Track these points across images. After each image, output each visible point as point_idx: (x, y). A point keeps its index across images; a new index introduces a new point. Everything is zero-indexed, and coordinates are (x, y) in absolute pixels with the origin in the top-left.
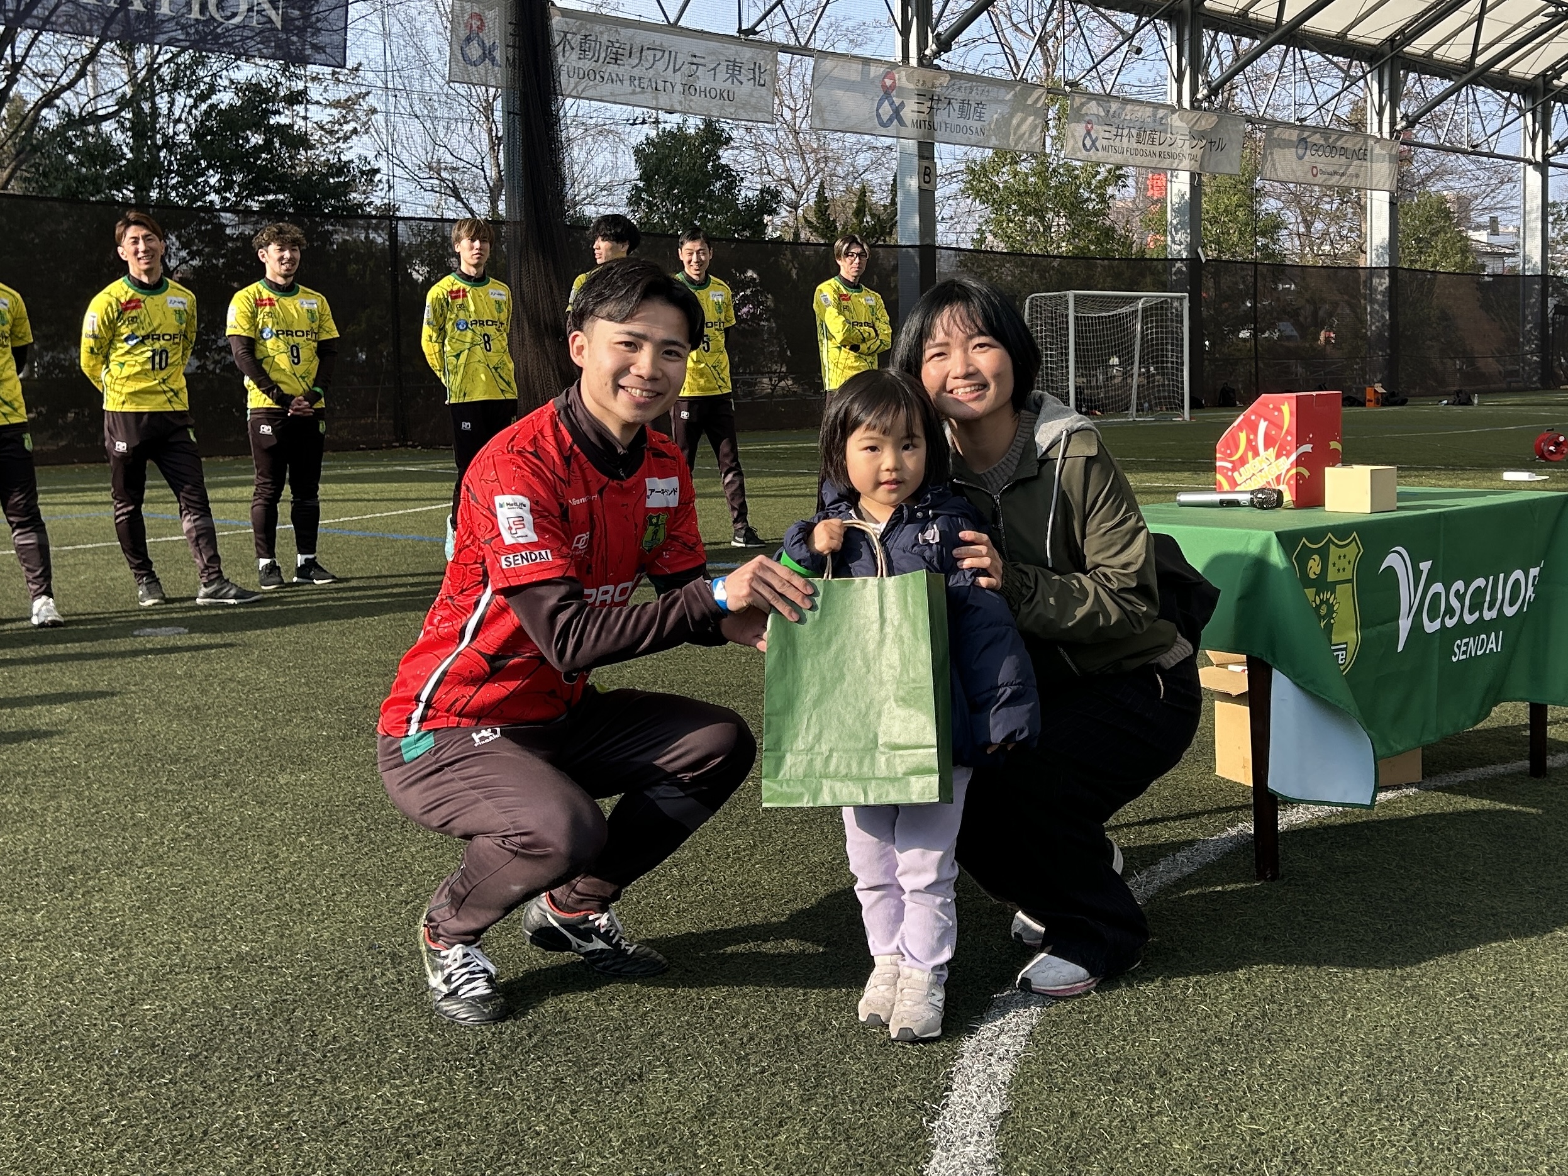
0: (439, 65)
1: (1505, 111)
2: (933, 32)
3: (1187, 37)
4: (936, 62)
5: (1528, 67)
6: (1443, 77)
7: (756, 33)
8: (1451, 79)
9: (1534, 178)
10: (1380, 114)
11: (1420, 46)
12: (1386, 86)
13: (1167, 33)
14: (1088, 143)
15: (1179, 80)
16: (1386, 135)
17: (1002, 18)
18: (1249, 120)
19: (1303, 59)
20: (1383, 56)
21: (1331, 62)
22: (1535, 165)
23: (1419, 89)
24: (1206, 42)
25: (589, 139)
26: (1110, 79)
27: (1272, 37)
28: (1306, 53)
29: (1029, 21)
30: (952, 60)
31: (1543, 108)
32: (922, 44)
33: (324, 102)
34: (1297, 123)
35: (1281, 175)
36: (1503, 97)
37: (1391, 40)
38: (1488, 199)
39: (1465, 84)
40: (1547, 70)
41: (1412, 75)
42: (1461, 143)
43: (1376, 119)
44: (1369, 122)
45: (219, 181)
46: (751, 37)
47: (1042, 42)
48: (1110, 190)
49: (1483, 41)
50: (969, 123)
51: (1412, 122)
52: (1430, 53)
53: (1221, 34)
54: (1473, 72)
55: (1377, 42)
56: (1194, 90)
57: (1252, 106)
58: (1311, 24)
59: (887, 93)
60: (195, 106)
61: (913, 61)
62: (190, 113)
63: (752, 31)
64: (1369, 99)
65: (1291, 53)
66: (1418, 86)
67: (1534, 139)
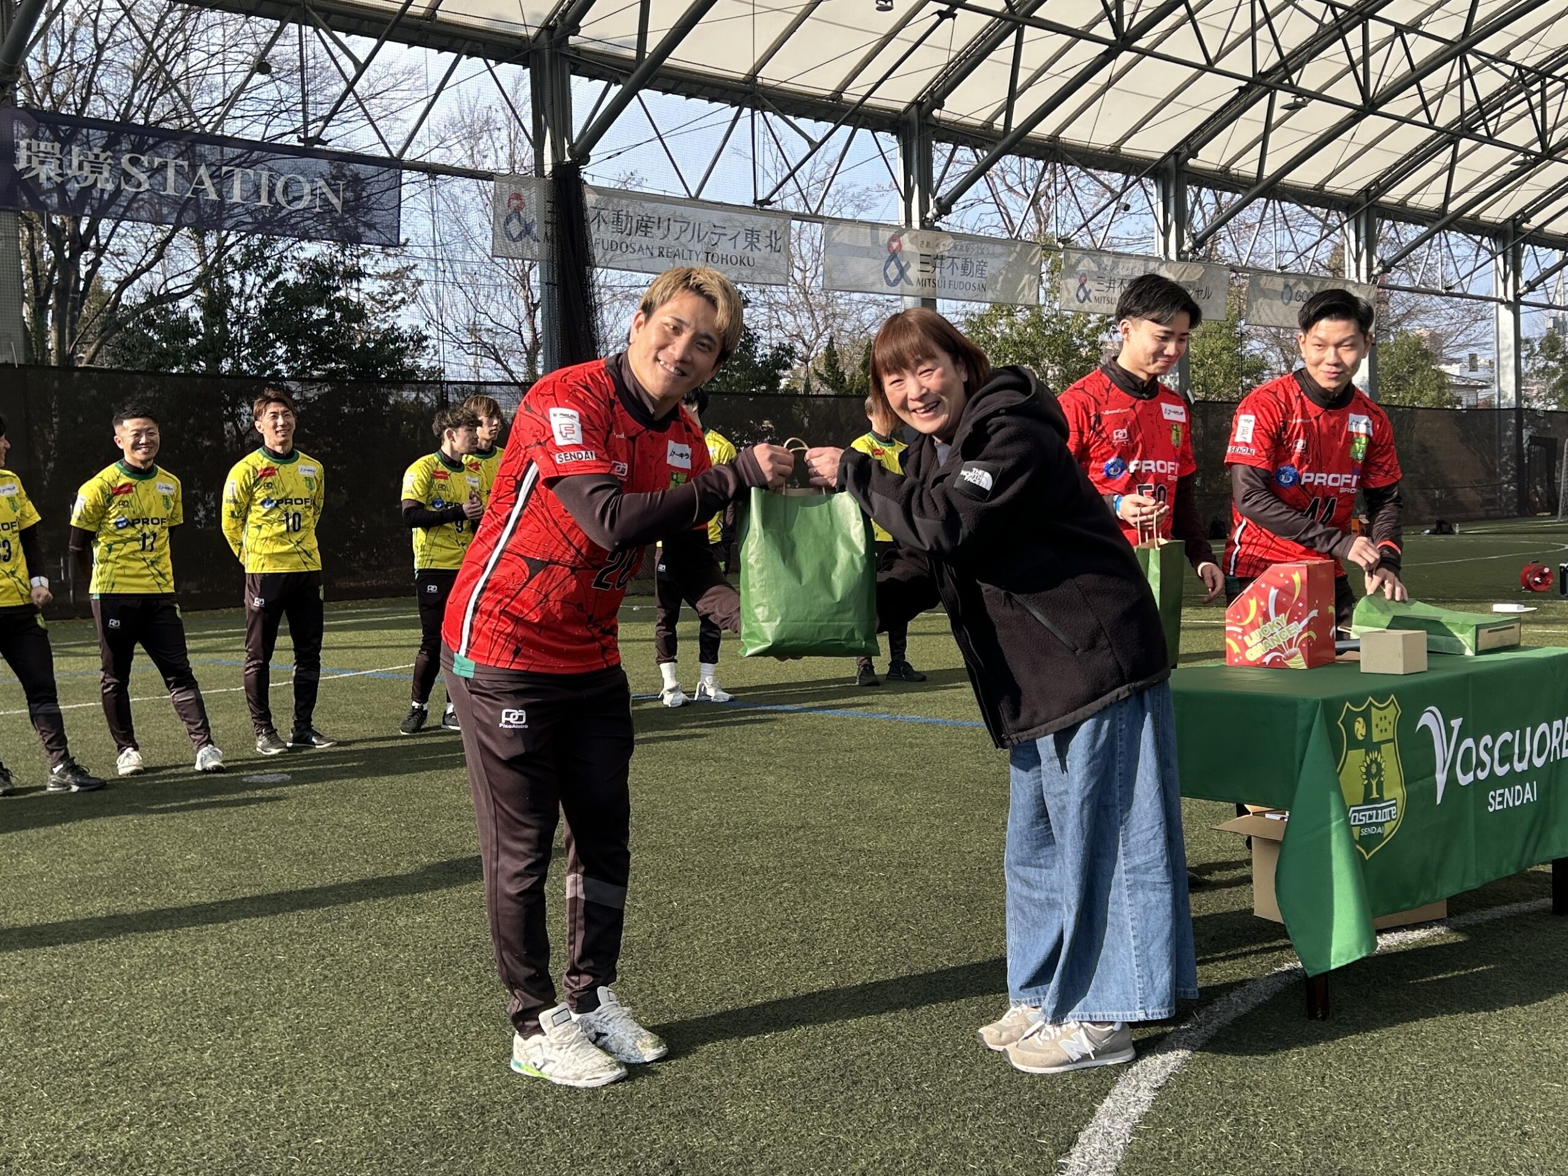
0: (480, 240)
1: (1477, 255)
2: (933, 197)
3: (1172, 194)
4: (937, 224)
5: (1498, 212)
6: (1416, 223)
7: (770, 203)
8: (1423, 225)
9: (1506, 316)
10: (1357, 260)
11: (1394, 195)
12: (1362, 234)
13: (1153, 190)
14: (1082, 295)
15: (1166, 233)
16: (1364, 280)
17: (996, 179)
18: (1233, 269)
19: (1283, 212)
20: (1358, 205)
21: (1310, 212)
22: (1508, 304)
23: (1394, 235)
24: (1190, 197)
25: (617, 304)
26: (1101, 234)
27: (1254, 191)
28: (1285, 204)
29: (1023, 183)
30: (952, 222)
31: (1514, 251)
32: (924, 208)
33: (375, 275)
34: (1279, 271)
35: (1265, 320)
36: (1474, 240)
37: (1366, 190)
38: (1461, 337)
39: (1438, 231)
40: (1517, 214)
41: (1387, 223)
42: (1436, 284)
43: (1353, 265)
44: (1347, 268)
45: (287, 351)
46: (767, 207)
47: (1035, 202)
48: (1103, 337)
49: (1454, 190)
50: (973, 280)
51: (1387, 267)
52: (1403, 203)
53: (1204, 190)
54: (1446, 219)
55: (1353, 193)
56: (1180, 243)
57: (1234, 254)
58: (1291, 178)
59: (893, 256)
60: (264, 284)
61: (916, 224)
62: (259, 291)
63: (767, 201)
64: (1346, 247)
65: (1271, 204)
66: (1392, 234)
67: (1505, 280)
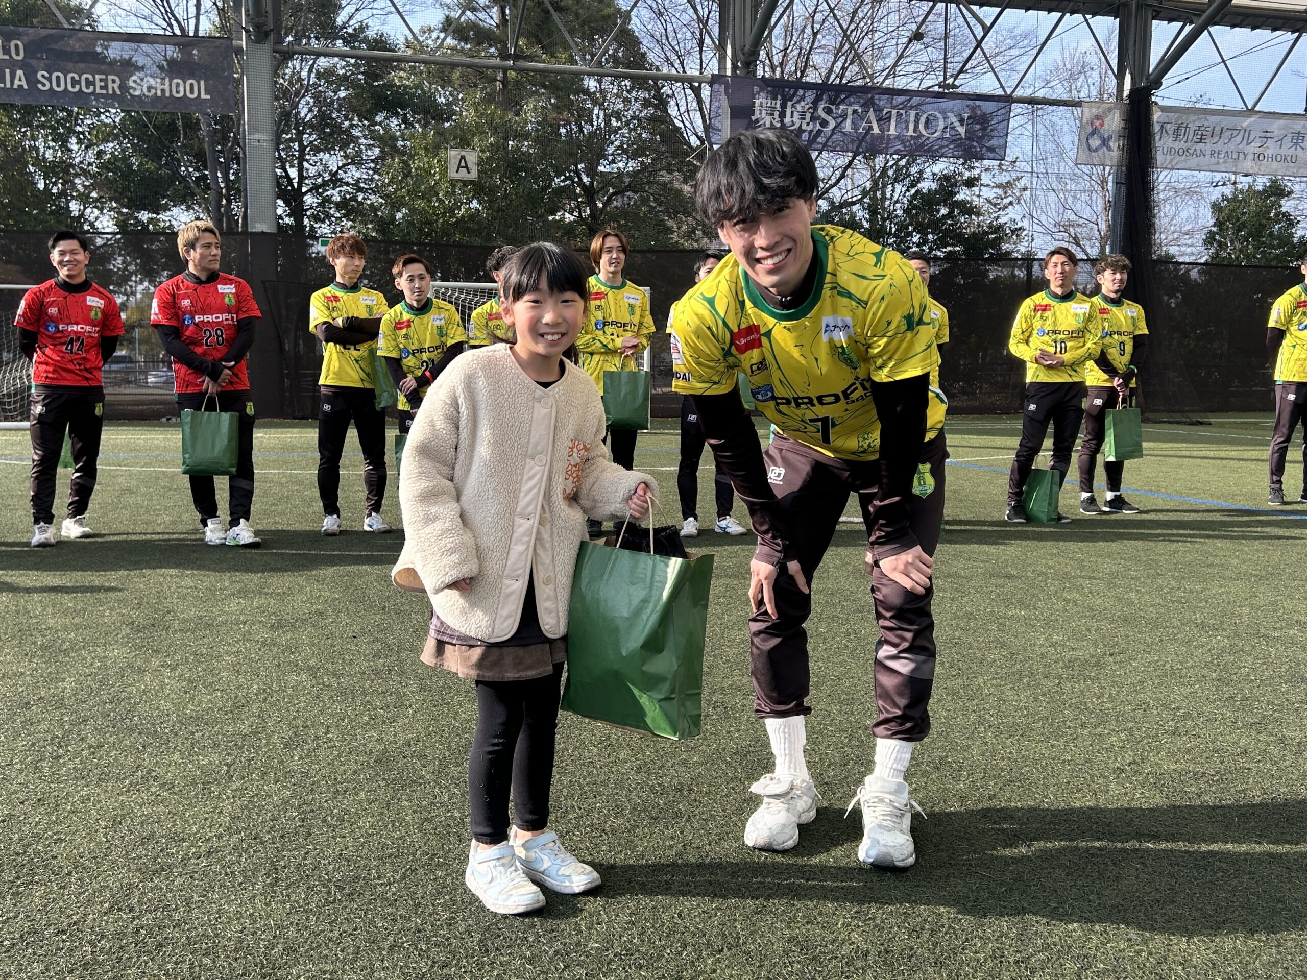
0: (1070, 154)
25: (1178, 198)
33: (992, 184)
60: (907, 191)
62: (904, 196)
